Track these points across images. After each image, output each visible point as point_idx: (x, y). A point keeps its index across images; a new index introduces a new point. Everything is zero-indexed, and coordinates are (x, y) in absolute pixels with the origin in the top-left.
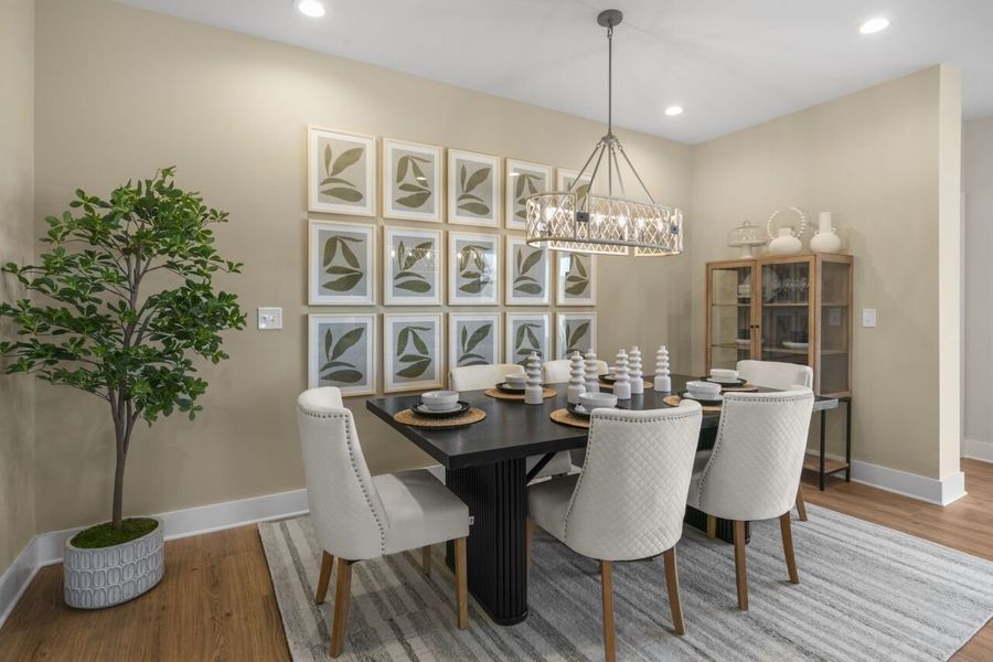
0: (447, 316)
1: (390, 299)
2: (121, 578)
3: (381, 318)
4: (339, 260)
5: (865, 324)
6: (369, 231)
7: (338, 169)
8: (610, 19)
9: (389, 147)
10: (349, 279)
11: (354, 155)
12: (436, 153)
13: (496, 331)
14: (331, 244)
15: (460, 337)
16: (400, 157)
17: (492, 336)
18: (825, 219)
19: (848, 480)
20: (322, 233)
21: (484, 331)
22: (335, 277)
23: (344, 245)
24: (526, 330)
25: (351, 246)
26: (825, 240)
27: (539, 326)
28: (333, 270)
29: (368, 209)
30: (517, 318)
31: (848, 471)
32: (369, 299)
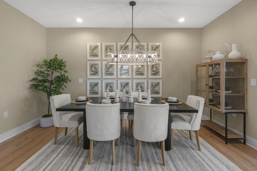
0: (117, 81)
1: (104, 77)
2: (48, 123)
3: (102, 81)
4: (93, 69)
5: (252, 85)
6: (99, 63)
7: (93, 50)
8: (132, 4)
9: (103, 44)
10: (95, 73)
11: (96, 47)
12: (115, 44)
13: (130, 84)
14: (92, 66)
15: (121, 86)
16: (106, 46)
17: (129, 86)
18: (234, 46)
19: (245, 143)
20: (90, 64)
21: (127, 84)
22: (92, 73)
23: (94, 66)
24: (139, 84)
25: (96, 66)
26: (234, 54)
27: (143, 83)
28: (92, 71)
29: (99, 58)
30: (136, 81)
31: (245, 140)
32: (99, 77)
